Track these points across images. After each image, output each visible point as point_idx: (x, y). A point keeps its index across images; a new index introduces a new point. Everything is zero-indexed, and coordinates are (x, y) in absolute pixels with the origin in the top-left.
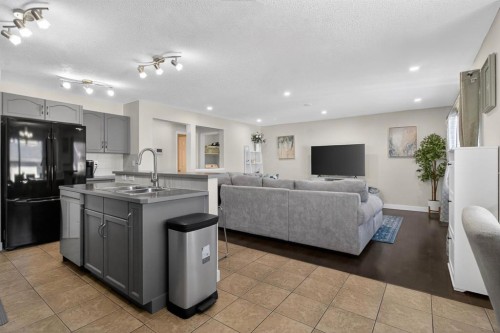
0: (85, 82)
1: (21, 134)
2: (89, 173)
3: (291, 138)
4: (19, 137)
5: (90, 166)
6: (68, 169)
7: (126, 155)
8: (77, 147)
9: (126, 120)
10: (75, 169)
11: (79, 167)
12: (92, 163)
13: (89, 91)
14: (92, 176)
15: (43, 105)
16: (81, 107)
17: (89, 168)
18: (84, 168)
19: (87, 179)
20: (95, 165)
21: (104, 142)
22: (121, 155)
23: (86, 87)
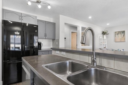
0: (38, 2)
1: (16, 33)
2: (39, 48)
3: (124, 32)
4: (15, 35)
5: (40, 44)
6: (32, 46)
7: (54, 40)
8: (35, 38)
10: (34, 45)
12: (41, 43)
16: (36, 17)
17: (39, 45)
18: (38, 45)
19: (39, 51)
20: (42, 44)
21: (45, 34)
22: (52, 40)
23: (38, 5)
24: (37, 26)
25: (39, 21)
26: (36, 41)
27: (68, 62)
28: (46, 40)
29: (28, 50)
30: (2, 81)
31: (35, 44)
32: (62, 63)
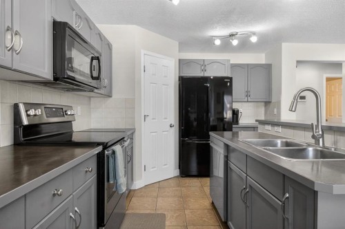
0: (232, 35)
2: (235, 120)
5: (235, 113)
6: (221, 117)
7: (267, 103)
8: (227, 99)
9: (268, 68)
10: (225, 116)
11: (228, 115)
12: (238, 111)
13: (235, 42)
14: (237, 122)
15: (203, 64)
16: (229, 61)
17: (235, 116)
18: (231, 116)
19: (234, 126)
20: (240, 114)
21: (247, 92)
22: (263, 104)
23: (233, 40)
24: (231, 79)
25: (234, 66)
26: (228, 106)
27: (279, 142)
28: (250, 104)
29: (215, 124)
30: (179, 168)
31: (226, 113)
32: (269, 141)
